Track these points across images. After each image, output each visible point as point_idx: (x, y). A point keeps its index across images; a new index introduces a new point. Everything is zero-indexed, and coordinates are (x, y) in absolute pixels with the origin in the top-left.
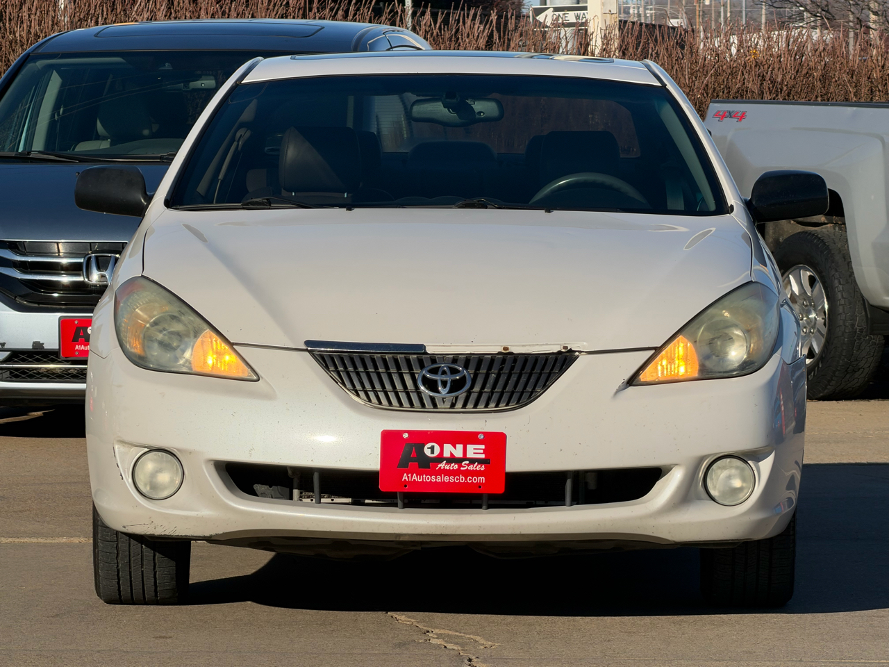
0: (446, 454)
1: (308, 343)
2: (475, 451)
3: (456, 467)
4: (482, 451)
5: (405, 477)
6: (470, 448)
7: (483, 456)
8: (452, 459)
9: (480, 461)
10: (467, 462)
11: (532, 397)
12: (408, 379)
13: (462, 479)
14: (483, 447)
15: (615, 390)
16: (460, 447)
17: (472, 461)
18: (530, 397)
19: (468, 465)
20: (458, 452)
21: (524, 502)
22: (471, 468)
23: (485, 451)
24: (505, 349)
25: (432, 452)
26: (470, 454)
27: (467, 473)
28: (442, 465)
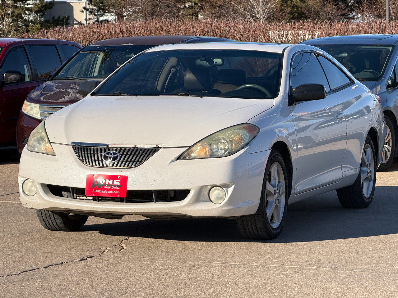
0: (107, 183)
1: (73, 143)
2: (117, 182)
3: (110, 188)
4: (119, 182)
5: (93, 191)
6: (115, 181)
7: (119, 184)
8: (109, 185)
9: (118, 186)
10: (114, 186)
11: (141, 163)
12: (99, 156)
13: (112, 192)
14: (119, 181)
15: (170, 162)
16: (111, 180)
17: (115, 186)
18: (140, 163)
19: (114, 187)
20: (111, 182)
21: (149, 200)
22: (115, 188)
23: (120, 183)
24: (135, 146)
25: (102, 182)
26: (115, 183)
27: (114, 190)
28: (105, 187)
